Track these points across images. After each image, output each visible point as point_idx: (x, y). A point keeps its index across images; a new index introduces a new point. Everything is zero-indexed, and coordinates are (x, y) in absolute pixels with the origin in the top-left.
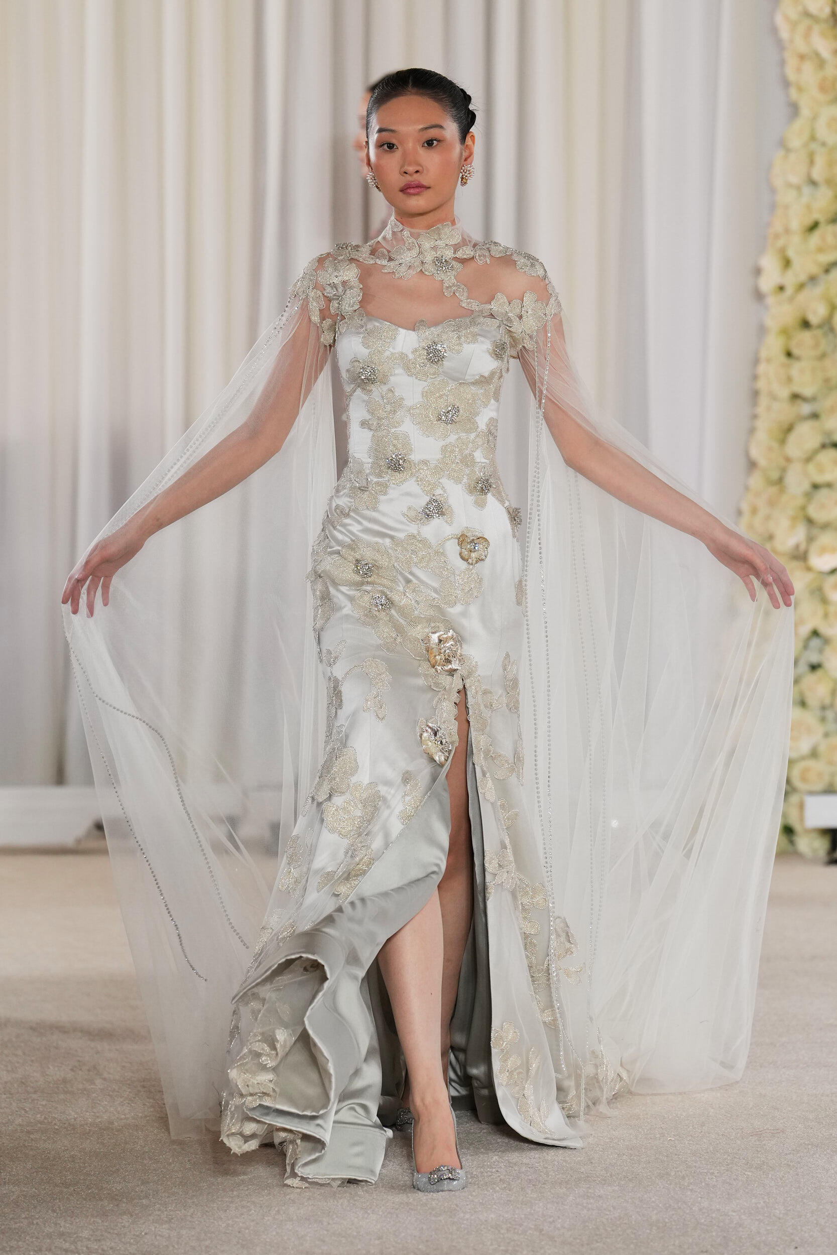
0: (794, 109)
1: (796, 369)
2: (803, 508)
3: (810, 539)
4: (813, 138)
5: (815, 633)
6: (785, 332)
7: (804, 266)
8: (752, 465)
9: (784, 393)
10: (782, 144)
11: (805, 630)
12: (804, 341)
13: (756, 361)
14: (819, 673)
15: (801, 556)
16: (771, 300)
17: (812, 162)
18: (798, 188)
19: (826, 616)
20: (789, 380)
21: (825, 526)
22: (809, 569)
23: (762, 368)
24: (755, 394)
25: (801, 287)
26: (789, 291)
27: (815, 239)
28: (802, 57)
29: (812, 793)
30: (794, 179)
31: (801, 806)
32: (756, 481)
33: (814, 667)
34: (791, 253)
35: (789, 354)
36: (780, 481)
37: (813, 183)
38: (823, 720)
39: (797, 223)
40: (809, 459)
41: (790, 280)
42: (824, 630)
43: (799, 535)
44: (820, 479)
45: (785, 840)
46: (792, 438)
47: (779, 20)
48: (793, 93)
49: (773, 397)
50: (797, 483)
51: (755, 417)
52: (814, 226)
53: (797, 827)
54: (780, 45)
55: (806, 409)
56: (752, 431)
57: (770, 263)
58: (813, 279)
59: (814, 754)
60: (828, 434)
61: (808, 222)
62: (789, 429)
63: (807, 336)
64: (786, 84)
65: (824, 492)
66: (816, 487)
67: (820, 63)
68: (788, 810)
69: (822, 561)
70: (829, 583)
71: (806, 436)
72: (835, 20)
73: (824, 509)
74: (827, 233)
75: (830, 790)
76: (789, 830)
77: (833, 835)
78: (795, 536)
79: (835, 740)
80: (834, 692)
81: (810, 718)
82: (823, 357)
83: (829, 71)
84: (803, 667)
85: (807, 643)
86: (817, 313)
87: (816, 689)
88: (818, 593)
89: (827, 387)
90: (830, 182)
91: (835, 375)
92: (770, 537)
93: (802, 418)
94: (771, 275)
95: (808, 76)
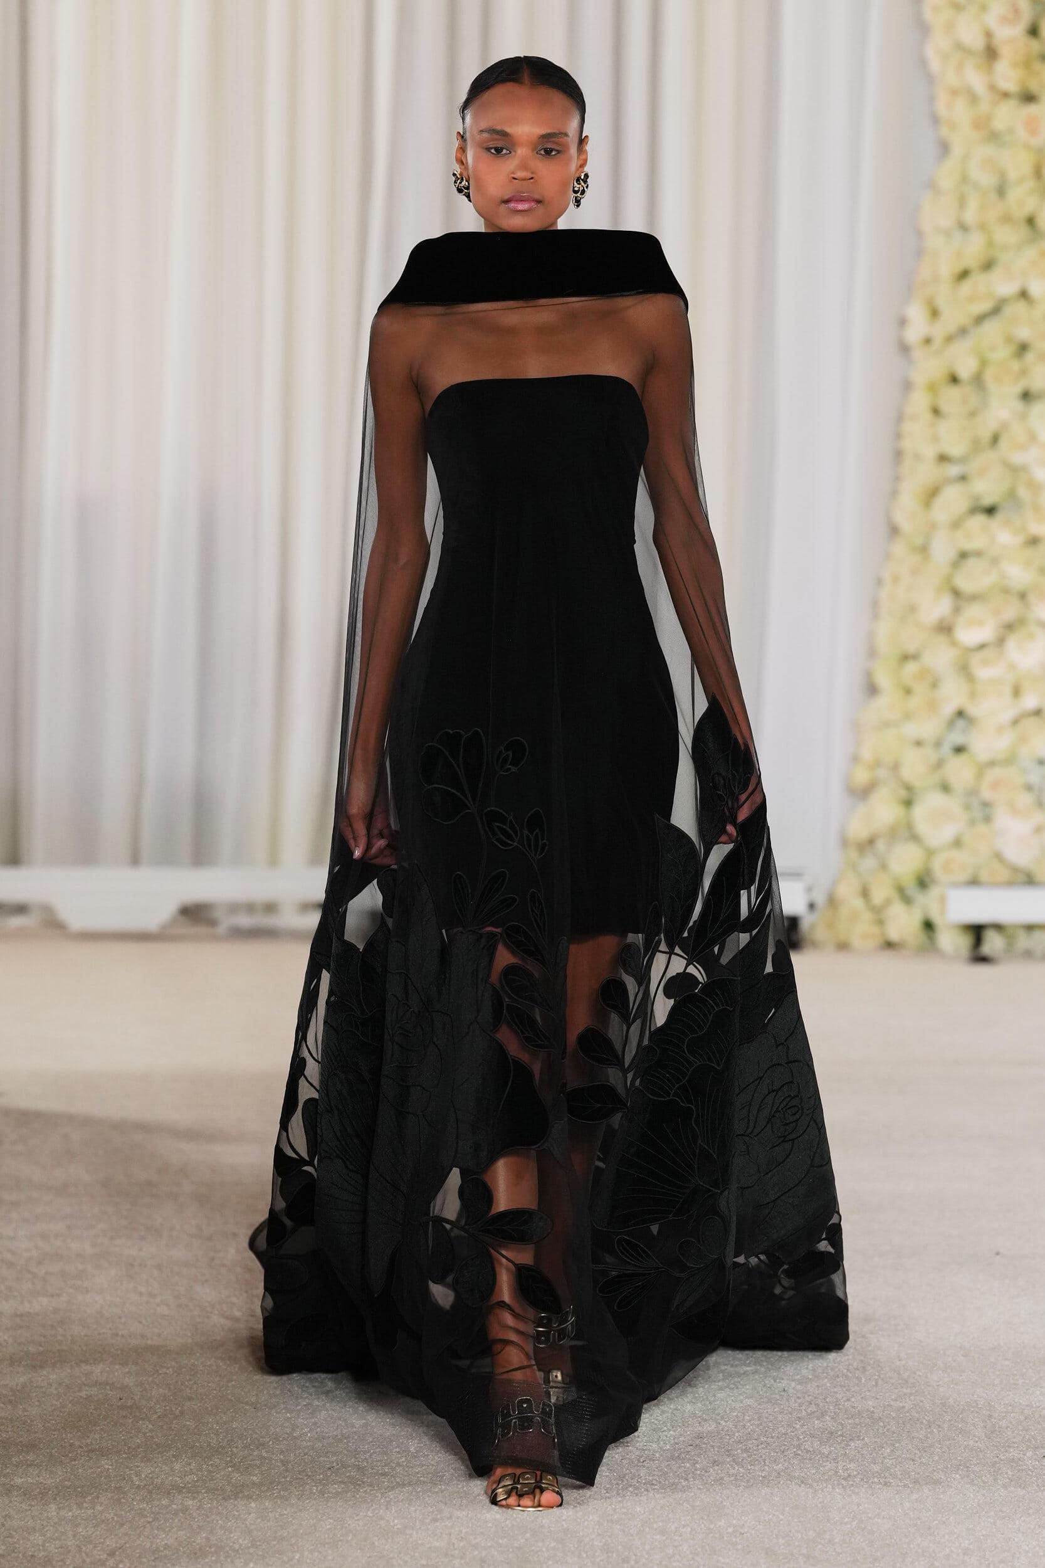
0: (944, 148)
1: (944, 428)
2: (949, 579)
3: (957, 610)
4: (964, 179)
5: (960, 714)
6: (932, 388)
7: (952, 319)
8: (894, 531)
9: (930, 452)
10: (932, 185)
11: (949, 709)
12: (951, 398)
13: (900, 418)
14: (963, 757)
15: (945, 629)
16: (918, 354)
17: (962, 202)
18: (948, 234)
19: (973, 695)
20: (936, 439)
21: (975, 598)
22: (954, 643)
23: (908, 427)
24: (898, 455)
25: (949, 339)
26: (938, 342)
27: (966, 287)
28: (954, 92)
29: (956, 885)
30: (946, 222)
31: (943, 900)
32: (899, 548)
33: (959, 750)
34: (941, 303)
35: (936, 411)
36: (923, 550)
37: (963, 228)
38: (967, 807)
39: (947, 269)
40: (956, 524)
41: (939, 331)
42: (972, 710)
43: (943, 607)
44: (969, 546)
45: (922, 936)
46: (939, 502)
47: (931, 53)
48: (944, 131)
49: (917, 457)
50: (942, 550)
51: (897, 479)
52: (964, 274)
53: (937, 919)
54: (930, 79)
55: (953, 470)
56: (894, 494)
57: (916, 314)
58: (963, 331)
59: (957, 843)
60: (977, 498)
61: (958, 268)
62: (932, 494)
63: (954, 392)
64: (936, 120)
65: (972, 562)
66: (963, 555)
67: (974, 99)
68: (928, 903)
69: (969, 635)
70: (975, 660)
71: (953, 500)
72: (991, 53)
73: (971, 580)
74: (979, 282)
75: (974, 882)
76: (928, 926)
77: (977, 932)
78: (938, 608)
79: (982, 828)
80: (979, 776)
81: (952, 804)
82: (972, 414)
83: (984, 107)
84: (946, 749)
85: (951, 724)
86: (966, 368)
87: (960, 772)
88: (964, 670)
89: (976, 446)
90: (983, 227)
91: (986, 434)
92: (913, 609)
93: (948, 481)
94: (918, 326)
95: (960, 113)
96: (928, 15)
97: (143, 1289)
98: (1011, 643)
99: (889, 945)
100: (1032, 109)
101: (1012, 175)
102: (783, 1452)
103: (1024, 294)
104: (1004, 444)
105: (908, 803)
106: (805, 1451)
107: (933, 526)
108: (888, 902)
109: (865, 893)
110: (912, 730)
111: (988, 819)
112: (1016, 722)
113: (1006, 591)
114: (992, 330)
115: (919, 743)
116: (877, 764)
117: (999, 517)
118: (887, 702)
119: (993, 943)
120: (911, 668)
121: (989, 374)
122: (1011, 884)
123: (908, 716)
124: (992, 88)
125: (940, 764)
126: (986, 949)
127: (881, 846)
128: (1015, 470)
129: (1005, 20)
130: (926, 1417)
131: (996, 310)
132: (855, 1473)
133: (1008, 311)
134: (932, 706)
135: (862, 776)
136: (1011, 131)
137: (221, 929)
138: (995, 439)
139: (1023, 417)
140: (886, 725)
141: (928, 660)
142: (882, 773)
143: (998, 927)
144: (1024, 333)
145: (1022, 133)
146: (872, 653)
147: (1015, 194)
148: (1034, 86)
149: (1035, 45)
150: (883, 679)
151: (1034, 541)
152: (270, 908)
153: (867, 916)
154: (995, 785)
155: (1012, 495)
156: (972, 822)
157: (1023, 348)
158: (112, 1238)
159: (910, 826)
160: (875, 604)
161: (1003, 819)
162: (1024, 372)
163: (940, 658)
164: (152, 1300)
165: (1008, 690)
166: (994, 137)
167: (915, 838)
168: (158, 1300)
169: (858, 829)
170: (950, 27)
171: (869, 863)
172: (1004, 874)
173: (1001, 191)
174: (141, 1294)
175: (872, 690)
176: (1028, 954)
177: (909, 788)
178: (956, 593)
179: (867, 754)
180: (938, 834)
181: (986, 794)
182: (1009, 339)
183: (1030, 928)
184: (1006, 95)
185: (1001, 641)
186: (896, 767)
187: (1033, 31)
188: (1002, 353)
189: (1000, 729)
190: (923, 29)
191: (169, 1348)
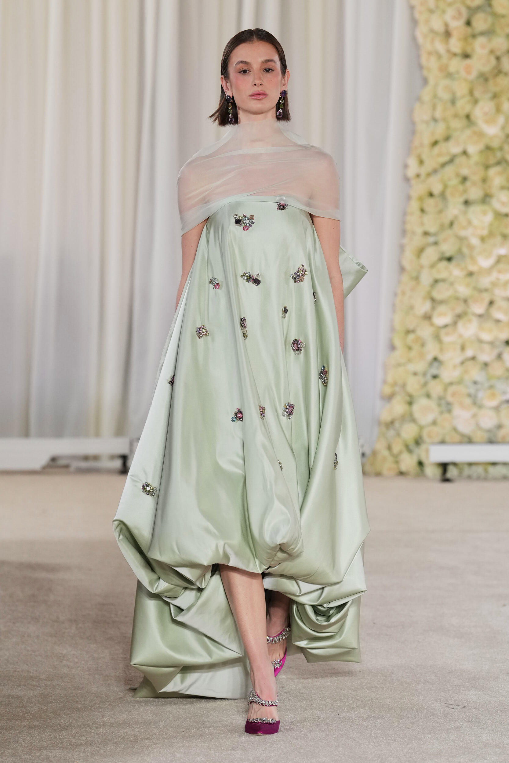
0: (425, 81)
1: (426, 219)
2: (429, 293)
3: (433, 308)
4: (435, 96)
5: (435, 359)
6: (421, 199)
7: (429, 165)
8: (402, 269)
9: (419, 231)
10: (419, 99)
11: (430, 357)
12: (430, 203)
13: (405, 214)
14: (437, 381)
15: (428, 317)
16: (413, 182)
17: (434, 108)
18: (427, 123)
19: (441, 350)
20: (422, 224)
21: (442, 302)
22: (432, 325)
23: (408, 218)
24: (404, 233)
25: (429, 175)
26: (423, 176)
27: (436, 150)
28: (430, 53)
29: (434, 444)
30: (426, 117)
31: (427, 451)
32: (405, 278)
33: (435, 377)
34: (424, 157)
35: (422, 210)
36: (417, 279)
37: (435, 120)
38: (439, 405)
39: (427, 140)
40: (433, 266)
41: (424, 171)
42: (441, 357)
43: (426, 307)
44: (439, 276)
45: (418, 469)
46: (424, 255)
47: (418, 34)
48: (425, 73)
49: (413, 233)
50: (426, 279)
52: (435, 143)
53: (425, 462)
54: (418, 47)
55: (431, 239)
57: (412, 163)
58: (435, 171)
59: (434, 423)
60: (443, 253)
61: (433, 140)
62: (420, 251)
63: (431, 201)
64: (421, 67)
65: (440, 285)
66: (436, 281)
67: (439, 57)
68: (421, 453)
69: (440, 320)
70: (443, 332)
71: (431, 254)
72: (448, 34)
73: (440, 293)
74: (443, 147)
75: (443, 442)
76: (421, 464)
77: (444, 466)
78: (425, 307)
79: (446, 415)
80: (445, 390)
81: (432, 404)
82: (440, 212)
83: (444, 61)
84: (429, 376)
85: (431, 364)
86: (437, 189)
87: (436, 388)
88: (437, 338)
89: (442, 227)
90: (445, 120)
91: (447, 221)
92: (412, 308)
93: (429, 245)
94: (413, 169)
95: (432, 64)
96: (417, 15)
97: (29, 648)
98: (460, 324)
99: (401, 473)
100: (468, 61)
101: (459, 94)
102: (345, 725)
103: (465, 153)
104: (456, 226)
105: (410, 403)
106: (355, 725)
107: (422, 267)
108: (401, 452)
109: (389, 448)
110: (412, 367)
111: (449, 411)
112: (462, 363)
113: (457, 299)
114: (449, 170)
115: (415, 374)
116: (395, 384)
117: (454, 262)
118: (399, 354)
119: (452, 472)
120: (411, 337)
121: (448, 193)
122: (461, 443)
123: (410, 361)
124: (448, 51)
125: (425, 384)
126: (449, 475)
127: (397, 424)
128: (461, 239)
129: (454, 18)
130: (415, 707)
131: (451, 161)
132: (380, 735)
133: (457, 161)
134: (422, 355)
135: (388, 390)
136: (458, 72)
137: (72, 469)
138: (451, 224)
139: (465, 213)
140: (399, 365)
141: (419, 333)
142: (397, 389)
143: (455, 464)
144: (465, 172)
145: (463, 74)
146: (392, 329)
147: (460, 103)
148: (469, 50)
149: (469, 30)
150: (398, 343)
151: (471, 274)
152: (96, 458)
153: (390, 459)
154: (454, 394)
155: (460, 251)
156: (441, 413)
157: (465, 179)
158: (14, 623)
159: (411, 414)
160: (394, 305)
161: (457, 411)
162: (465, 191)
163: (426, 332)
164: (33, 654)
165: (458, 347)
166: (449, 75)
167: (413, 420)
168: (37, 653)
169: (386, 416)
170: (427, 21)
171: (391, 433)
172: (457, 438)
173: (453, 102)
174: (28, 651)
175: (393, 347)
176: (469, 477)
177: (410, 396)
178: (433, 300)
179: (390, 379)
180: (425, 419)
181: (450, 399)
182: (457, 175)
183: (470, 464)
184: (455, 55)
185: (455, 323)
186: (404, 386)
187: (468, 23)
188: (454, 182)
189: (455, 367)
190: (414, 22)
191: (41, 677)
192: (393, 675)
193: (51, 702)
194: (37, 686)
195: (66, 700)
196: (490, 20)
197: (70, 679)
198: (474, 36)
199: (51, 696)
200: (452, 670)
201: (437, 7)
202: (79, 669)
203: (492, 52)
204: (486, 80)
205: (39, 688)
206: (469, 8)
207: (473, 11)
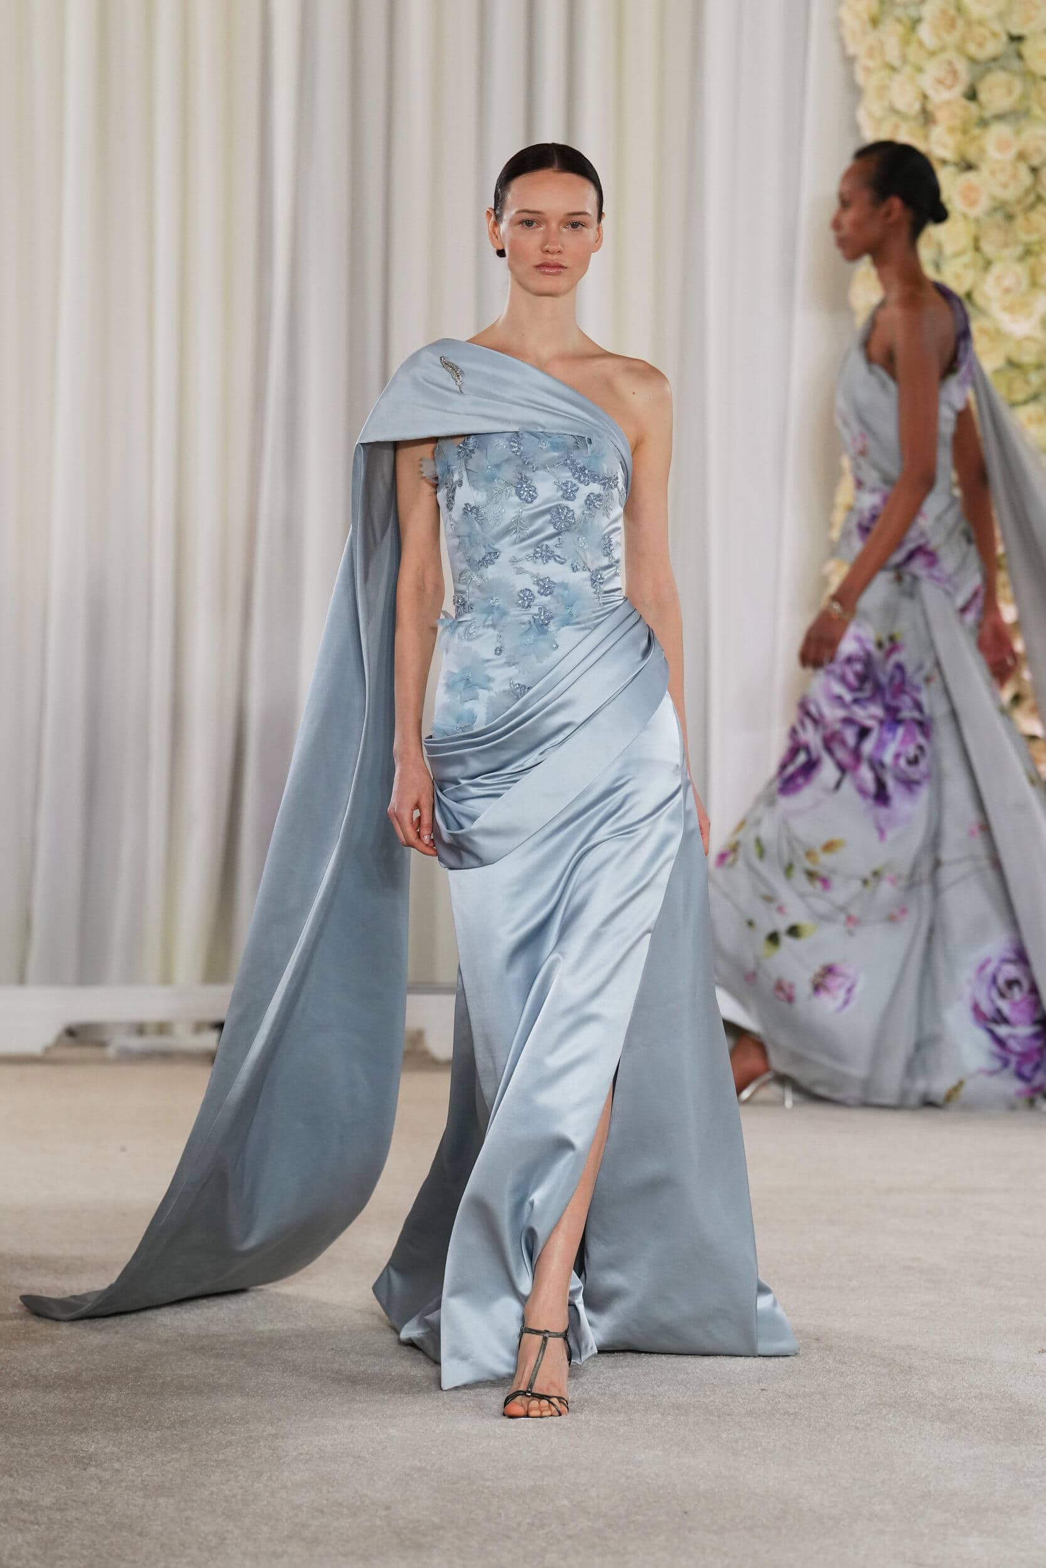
47: (862, 116)
72: (927, 118)
96: (860, 77)
100: (971, 176)
101: (949, 249)
137: (111, 1051)
145: (959, 204)
147: (951, 269)
148: (972, 155)
149: (973, 107)
152: (163, 1028)
164: (24, 1451)
170: (883, 89)
173: (938, 264)
174: (13, 1446)
184: (943, 162)
187: (972, 95)
190: (855, 92)
191: (41, 1503)
192: (801, 1500)
193: (61, 1558)
194: (32, 1523)
195: (94, 1553)
196: (1018, 87)
197: (103, 1506)
198: (984, 123)
199: (62, 1545)
200: (929, 1491)
201: (904, 59)
202: (124, 1484)
203: (1021, 156)
204: (1010, 217)
205: (36, 1527)
206: (973, 60)
207: (982, 67)
